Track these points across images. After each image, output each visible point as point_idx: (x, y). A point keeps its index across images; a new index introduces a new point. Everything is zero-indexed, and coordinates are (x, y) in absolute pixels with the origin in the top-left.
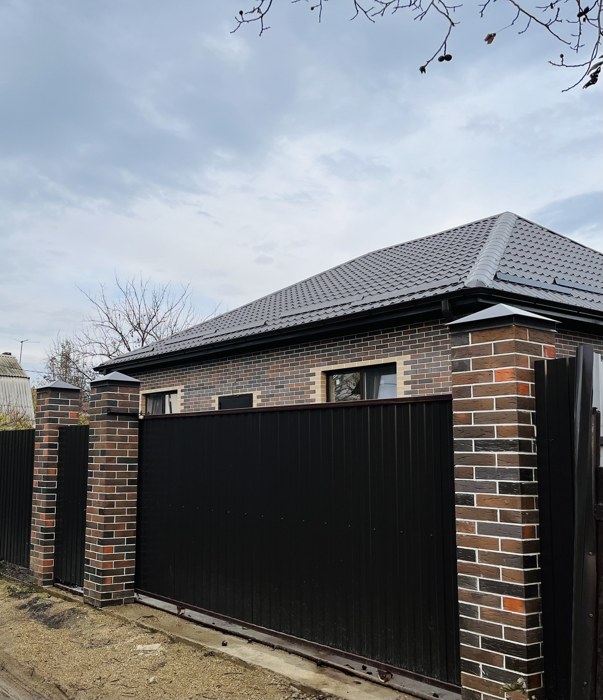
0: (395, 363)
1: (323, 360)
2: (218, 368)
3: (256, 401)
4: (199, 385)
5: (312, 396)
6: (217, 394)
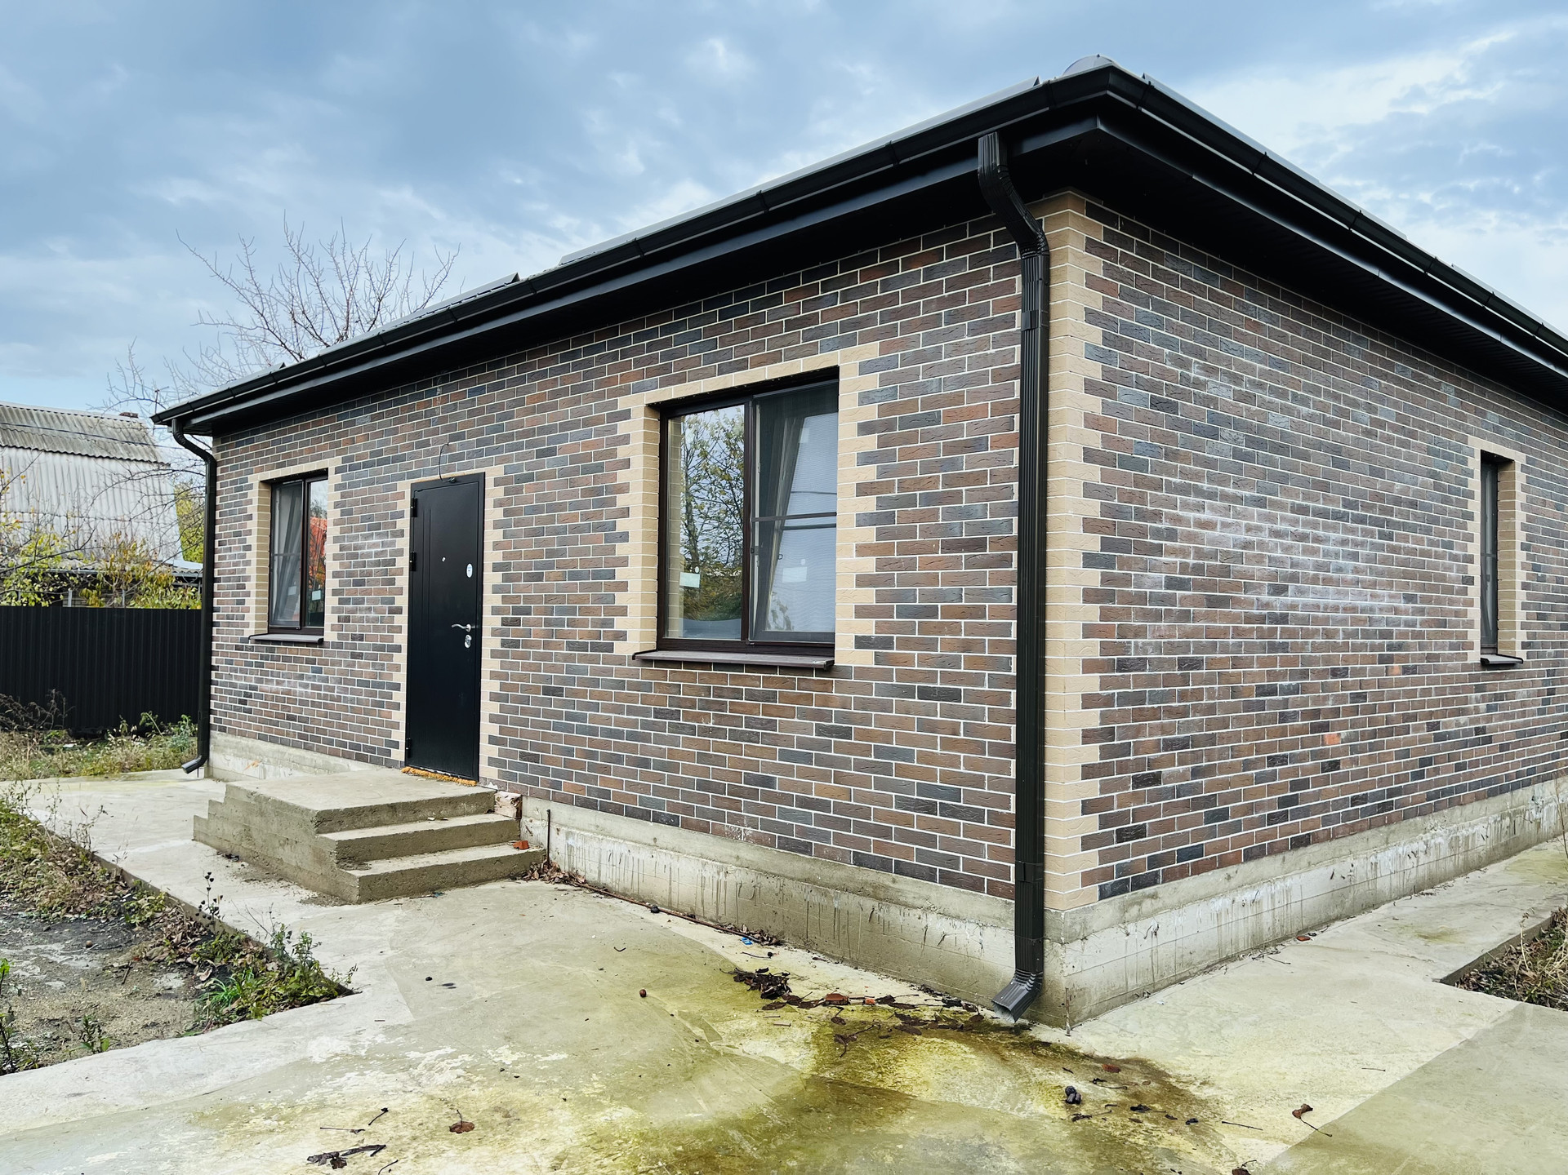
1: (650, 373)
2: (412, 407)
3: (493, 493)
4: (373, 454)
5: (622, 476)
6: (411, 476)
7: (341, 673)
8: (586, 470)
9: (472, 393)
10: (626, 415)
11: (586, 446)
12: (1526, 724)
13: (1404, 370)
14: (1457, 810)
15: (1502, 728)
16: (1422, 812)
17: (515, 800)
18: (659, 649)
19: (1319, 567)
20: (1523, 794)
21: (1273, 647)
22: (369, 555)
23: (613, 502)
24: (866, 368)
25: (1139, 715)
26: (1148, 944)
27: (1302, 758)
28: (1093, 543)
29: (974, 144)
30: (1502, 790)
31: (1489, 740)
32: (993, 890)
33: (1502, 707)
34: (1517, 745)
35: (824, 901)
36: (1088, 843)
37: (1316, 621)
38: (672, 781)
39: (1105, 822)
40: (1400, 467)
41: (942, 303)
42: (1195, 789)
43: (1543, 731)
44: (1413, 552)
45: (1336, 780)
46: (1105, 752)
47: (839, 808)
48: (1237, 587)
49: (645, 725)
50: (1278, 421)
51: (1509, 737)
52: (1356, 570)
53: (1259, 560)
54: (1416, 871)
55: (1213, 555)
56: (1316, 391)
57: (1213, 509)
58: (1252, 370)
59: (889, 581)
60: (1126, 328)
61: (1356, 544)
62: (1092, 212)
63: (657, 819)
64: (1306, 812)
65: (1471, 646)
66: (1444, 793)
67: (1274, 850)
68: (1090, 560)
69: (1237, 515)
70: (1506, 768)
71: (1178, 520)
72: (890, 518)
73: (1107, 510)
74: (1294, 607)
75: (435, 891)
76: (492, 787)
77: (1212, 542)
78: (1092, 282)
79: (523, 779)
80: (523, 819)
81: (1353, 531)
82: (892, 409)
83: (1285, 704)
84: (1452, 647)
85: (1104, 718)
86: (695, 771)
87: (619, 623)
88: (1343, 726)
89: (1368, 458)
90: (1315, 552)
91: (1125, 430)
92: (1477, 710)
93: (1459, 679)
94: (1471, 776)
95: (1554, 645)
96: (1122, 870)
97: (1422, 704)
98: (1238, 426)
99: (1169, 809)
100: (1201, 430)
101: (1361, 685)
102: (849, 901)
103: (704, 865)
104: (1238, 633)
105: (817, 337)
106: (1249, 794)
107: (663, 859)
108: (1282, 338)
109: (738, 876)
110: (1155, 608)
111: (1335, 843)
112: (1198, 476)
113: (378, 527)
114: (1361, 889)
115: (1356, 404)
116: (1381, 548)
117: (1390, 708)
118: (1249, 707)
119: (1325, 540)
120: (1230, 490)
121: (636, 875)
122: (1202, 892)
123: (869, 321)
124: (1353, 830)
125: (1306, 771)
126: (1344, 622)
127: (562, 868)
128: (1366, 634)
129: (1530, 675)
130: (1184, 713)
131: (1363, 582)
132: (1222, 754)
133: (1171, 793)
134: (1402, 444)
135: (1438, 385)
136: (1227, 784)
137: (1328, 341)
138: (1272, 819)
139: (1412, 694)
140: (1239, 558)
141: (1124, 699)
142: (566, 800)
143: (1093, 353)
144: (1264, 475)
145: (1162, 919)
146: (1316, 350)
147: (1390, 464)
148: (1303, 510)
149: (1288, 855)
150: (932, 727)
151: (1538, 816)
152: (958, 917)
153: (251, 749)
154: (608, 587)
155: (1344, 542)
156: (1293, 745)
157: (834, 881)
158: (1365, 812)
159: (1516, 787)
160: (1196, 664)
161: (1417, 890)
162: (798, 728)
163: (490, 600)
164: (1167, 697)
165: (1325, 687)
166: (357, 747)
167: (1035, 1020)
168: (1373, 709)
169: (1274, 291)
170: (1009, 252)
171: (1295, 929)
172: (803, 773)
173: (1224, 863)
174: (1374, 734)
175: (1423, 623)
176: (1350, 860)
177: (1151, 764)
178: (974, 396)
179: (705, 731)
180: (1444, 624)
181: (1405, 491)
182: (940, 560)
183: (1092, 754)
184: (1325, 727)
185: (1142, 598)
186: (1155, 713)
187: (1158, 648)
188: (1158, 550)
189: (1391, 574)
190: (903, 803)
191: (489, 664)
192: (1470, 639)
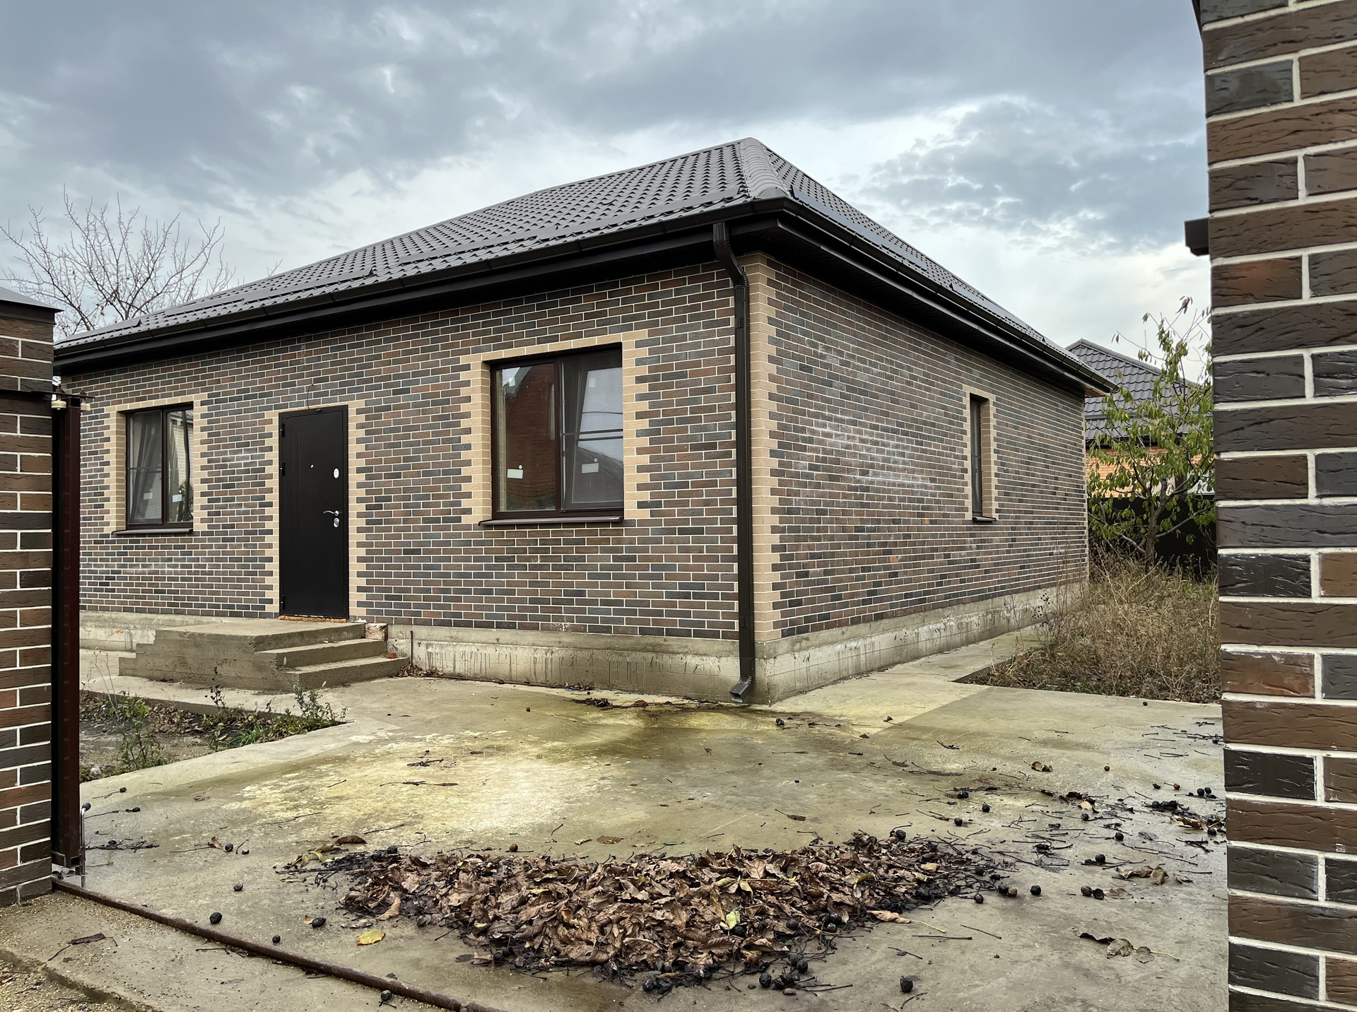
0: (620, 344)
1: (485, 341)
2: (278, 358)
3: (354, 419)
4: (239, 391)
5: (464, 407)
6: (277, 407)
7: (210, 553)
8: (434, 403)
9: (333, 349)
10: (467, 367)
11: (434, 387)
12: (999, 558)
13: (926, 347)
14: (962, 607)
15: (986, 559)
16: (943, 606)
17: (382, 628)
18: (493, 519)
19: (885, 460)
20: (999, 601)
21: (863, 505)
22: (239, 465)
23: (458, 424)
24: (639, 344)
25: (798, 539)
26: (805, 665)
27: (878, 569)
28: (774, 444)
29: (711, 226)
30: (987, 597)
31: (978, 566)
32: (725, 636)
33: (986, 547)
34: (994, 571)
35: (621, 659)
36: (776, 606)
37: (884, 491)
38: (509, 601)
39: (783, 595)
40: (926, 403)
41: (687, 309)
42: (826, 581)
43: (1009, 563)
44: (933, 453)
45: (897, 582)
46: (783, 558)
47: (628, 603)
48: (843, 471)
49: (488, 567)
50: (862, 377)
51: (990, 565)
52: (904, 463)
53: (854, 455)
54: (940, 639)
55: (831, 452)
56: (881, 359)
57: (831, 426)
58: (847, 348)
59: (659, 468)
60: (787, 327)
61: (904, 447)
62: (770, 264)
63: (500, 626)
64: (881, 600)
65: (967, 510)
66: (955, 595)
67: (867, 620)
68: (773, 453)
69: (843, 430)
70: (988, 584)
71: (813, 432)
72: (658, 432)
73: (780, 426)
74: (872, 482)
75: (345, 684)
76: (360, 621)
77: (831, 445)
78: (770, 302)
79: (388, 613)
80: (389, 640)
81: (902, 440)
82: (657, 369)
83: (869, 537)
84: (957, 509)
85: (782, 539)
86: (527, 593)
87: (465, 503)
88: (899, 552)
89: (908, 398)
90: (882, 451)
91: (788, 382)
92: (971, 548)
93: (961, 529)
94: (969, 587)
95: (1015, 512)
96: (792, 623)
97: (941, 543)
98: (842, 379)
99: (814, 591)
100: (824, 382)
101: (908, 529)
102: (638, 656)
103: (535, 650)
104: (845, 496)
105: (606, 324)
106: (852, 587)
107: (505, 651)
108: (863, 329)
109: (559, 653)
110: (804, 480)
111: (896, 619)
112: (823, 408)
113: (247, 445)
114: (911, 647)
115: (901, 366)
116: (917, 450)
117: (923, 543)
118: (851, 538)
119: (887, 445)
120: (839, 416)
121: (483, 664)
122: (830, 640)
123: (642, 316)
124: (905, 613)
125: (881, 576)
126: (898, 492)
127: (423, 668)
128: (910, 500)
129: (1001, 529)
130: (819, 539)
131: (908, 469)
132: (838, 563)
133: (813, 583)
134: (927, 389)
135: (945, 355)
136: (841, 580)
137: (887, 331)
138: (864, 602)
139: (935, 536)
140: (843, 454)
141: (791, 529)
142: (426, 623)
143: (772, 341)
144: (855, 407)
145: (811, 651)
146: (880, 335)
147: (920, 401)
148: (876, 428)
149: (872, 624)
150: (688, 550)
151: (1008, 615)
152: (705, 655)
153: (114, 620)
154: (455, 480)
155: (897, 446)
156: (874, 561)
157: (627, 646)
158: (912, 603)
159: (994, 596)
160: (824, 512)
161: (941, 651)
162: (601, 559)
163: (354, 493)
164: (811, 530)
165: (890, 529)
166: (232, 607)
167: (751, 703)
168: (914, 544)
169: (858, 303)
170: (726, 284)
171: (877, 665)
172: (603, 585)
173: (841, 624)
174: (915, 558)
175: (941, 495)
176: (904, 630)
177: (805, 566)
178: (707, 363)
179: (533, 567)
180: (951, 496)
181: (928, 417)
182: (690, 455)
183: (776, 558)
184: (890, 552)
185: (797, 475)
186: (805, 539)
187: (806, 502)
188: (804, 449)
189: (922, 465)
190: (669, 595)
191: (354, 537)
192: (966, 505)
